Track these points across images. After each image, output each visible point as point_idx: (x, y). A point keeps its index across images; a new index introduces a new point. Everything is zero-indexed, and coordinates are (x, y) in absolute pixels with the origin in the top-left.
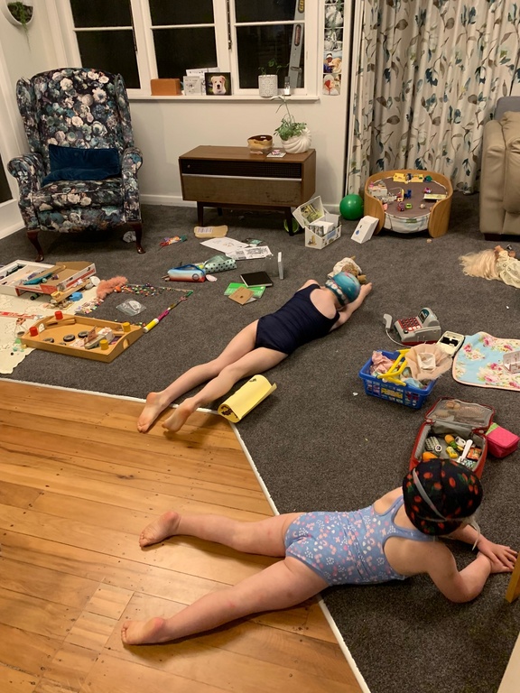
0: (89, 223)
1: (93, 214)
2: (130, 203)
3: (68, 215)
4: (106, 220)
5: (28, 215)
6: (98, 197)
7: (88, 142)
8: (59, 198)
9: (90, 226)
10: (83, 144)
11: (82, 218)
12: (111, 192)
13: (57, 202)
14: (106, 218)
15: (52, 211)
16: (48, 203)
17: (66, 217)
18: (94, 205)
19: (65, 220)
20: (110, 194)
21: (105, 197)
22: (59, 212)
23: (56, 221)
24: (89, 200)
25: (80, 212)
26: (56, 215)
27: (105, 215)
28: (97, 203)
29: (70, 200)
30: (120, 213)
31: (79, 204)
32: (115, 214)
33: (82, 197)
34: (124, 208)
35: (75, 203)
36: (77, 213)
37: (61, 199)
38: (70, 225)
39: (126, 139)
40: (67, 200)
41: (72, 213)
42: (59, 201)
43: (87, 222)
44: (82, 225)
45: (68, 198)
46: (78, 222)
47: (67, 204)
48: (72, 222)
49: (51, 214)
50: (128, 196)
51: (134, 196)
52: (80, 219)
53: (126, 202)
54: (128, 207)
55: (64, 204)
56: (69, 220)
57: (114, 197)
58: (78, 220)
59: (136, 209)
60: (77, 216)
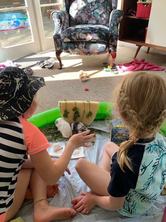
1: (91, 46)
3: (78, 45)
5: (57, 43)
6: (96, 36)
7: (93, 6)
8: (75, 35)
10: (90, 7)
11: (85, 47)
12: (104, 34)
13: (73, 37)
14: (98, 49)
15: (70, 42)
16: (68, 38)
17: (76, 46)
18: (93, 40)
19: (76, 48)
20: (103, 35)
21: (100, 36)
22: (74, 43)
23: (71, 48)
24: (91, 37)
25: (84, 44)
26: (72, 45)
27: (98, 47)
29: (80, 37)
30: (106, 47)
31: (85, 39)
32: (103, 47)
33: (87, 35)
34: (109, 43)
35: (83, 39)
36: (83, 44)
37: (76, 36)
38: (78, 51)
39: (113, 5)
40: (79, 36)
41: (80, 44)
42: (74, 37)
43: (87, 50)
44: (84, 51)
45: (79, 35)
46: (83, 50)
47: (78, 39)
48: (79, 49)
49: (69, 44)
50: (112, 36)
51: (116, 37)
52: (84, 48)
53: (111, 40)
54: (111, 43)
55: (77, 39)
56: (78, 48)
57: (105, 36)
58: (83, 48)
59: (115, 45)
60: (82, 46)
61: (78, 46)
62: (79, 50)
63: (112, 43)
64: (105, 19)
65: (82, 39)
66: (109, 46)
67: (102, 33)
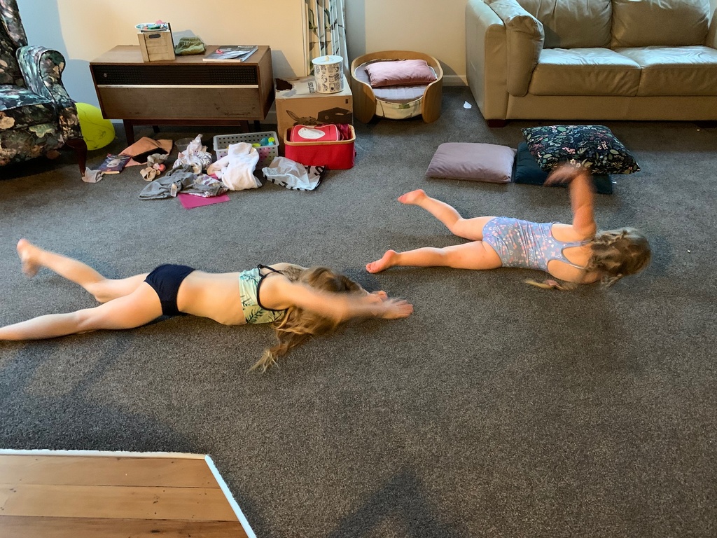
0: (14, 151)
1: (17, 139)
2: (66, 117)
4: (39, 144)
6: (23, 115)
9: (17, 156)
11: (3, 146)
12: (41, 106)
14: (39, 141)
18: (19, 126)
20: (39, 109)
21: (33, 114)
28: (22, 123)
30: (56, 132)
32: (49, 134)
34: (59, 125)
39: (15, 37)
43: (11, 151)
50: (63, 108)
51: (71, 107)
53: (61, 117)
54: (65, 123)
57: (46, 111)
59: (76, 124)
64: (7, 70)
66: (63, 131)
67: (37, 106)
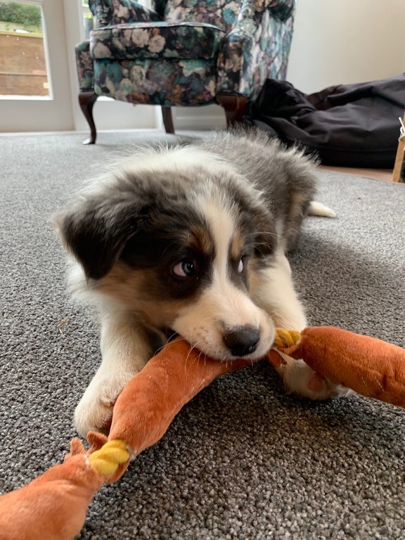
1: (163, 71)
2: (227, 57)
3: (130, 69)
4: (182, 85)
5: (83, 65)
6: (176, 37)
8: (121, 33)
9: (157, 93)
11: (147, 76)
12: (199, 30)
13: (116, 42)
14: (183, 81)
15: (111, 61)
16: (105, 43)
17: (125, 71)
18: (168, 53)
19: (123, 77)
20: (196, 32)
22: (120, 61)
23: (112, 77)
24: (162, 41)
25: (147, 64)
26: (114, 68)
27: (181, 74)
28: (172, 48)
29: (135, 40)
30: (208, 75)
31: (146, 47)
32: (197, 75)
33: (152, 36)
34: (215, 65)
35: (142, 46)
36: (143, 66)
37: (124, 36)
38: (129, 86)
40: (131, 39)
41: (135, 67)
42: (120, 40)
43: (152, 85)
44: (146, 90)
45: (133, 35)
46: (141, 84)
47: (130, 47)
48: (132, 82)
49: (108, 65)
50: (227, 42)
51: (237, 44)
52: (144, 78)
53: (222, 55)
54: (222, 65)
55: (126, 47)
56: (129, 78)
57: (203, 38)
58: (141, 79)
59: (235, 70)
60: (141, 73)
61: (129, 73)
62: (131, 84)
63: (224, 63)
65: (140, 49)
66: (217, 76)
67: (195, 28)
